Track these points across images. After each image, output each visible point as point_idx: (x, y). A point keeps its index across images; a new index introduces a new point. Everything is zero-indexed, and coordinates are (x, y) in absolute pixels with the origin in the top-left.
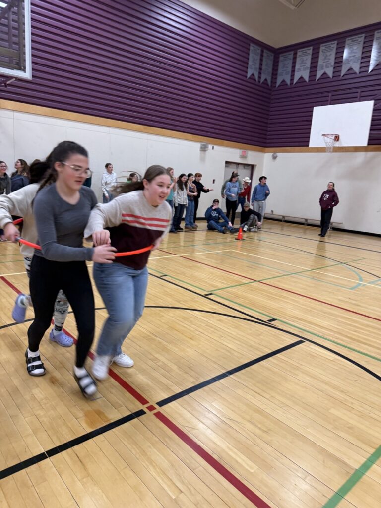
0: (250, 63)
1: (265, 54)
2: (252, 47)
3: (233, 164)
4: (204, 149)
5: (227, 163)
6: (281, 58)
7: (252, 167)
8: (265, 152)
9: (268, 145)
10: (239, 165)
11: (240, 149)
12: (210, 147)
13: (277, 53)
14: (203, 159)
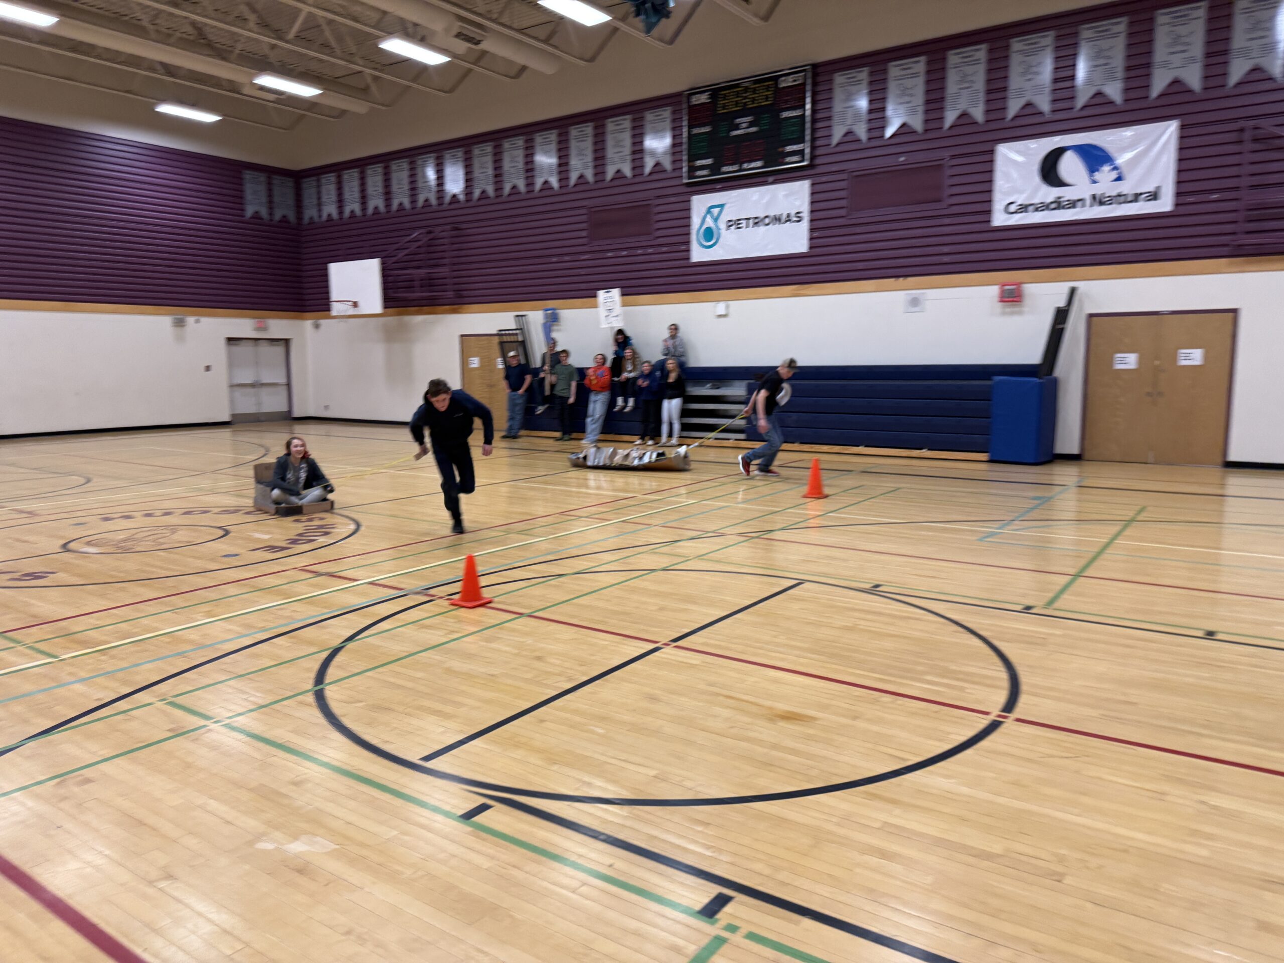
0: (249, 195)
1: (275, 182)
2: (248, 175)
3: (244, 341)
4: (179, 323)
5: (230, 340)
6: (304, 186)
7: (287, 342)
8: (307, 319)
9: (308, 308)
10: (259, 341)
11: (254, 318)
12: (191, 320)
13: (298, 177)
14: (180, 339)
